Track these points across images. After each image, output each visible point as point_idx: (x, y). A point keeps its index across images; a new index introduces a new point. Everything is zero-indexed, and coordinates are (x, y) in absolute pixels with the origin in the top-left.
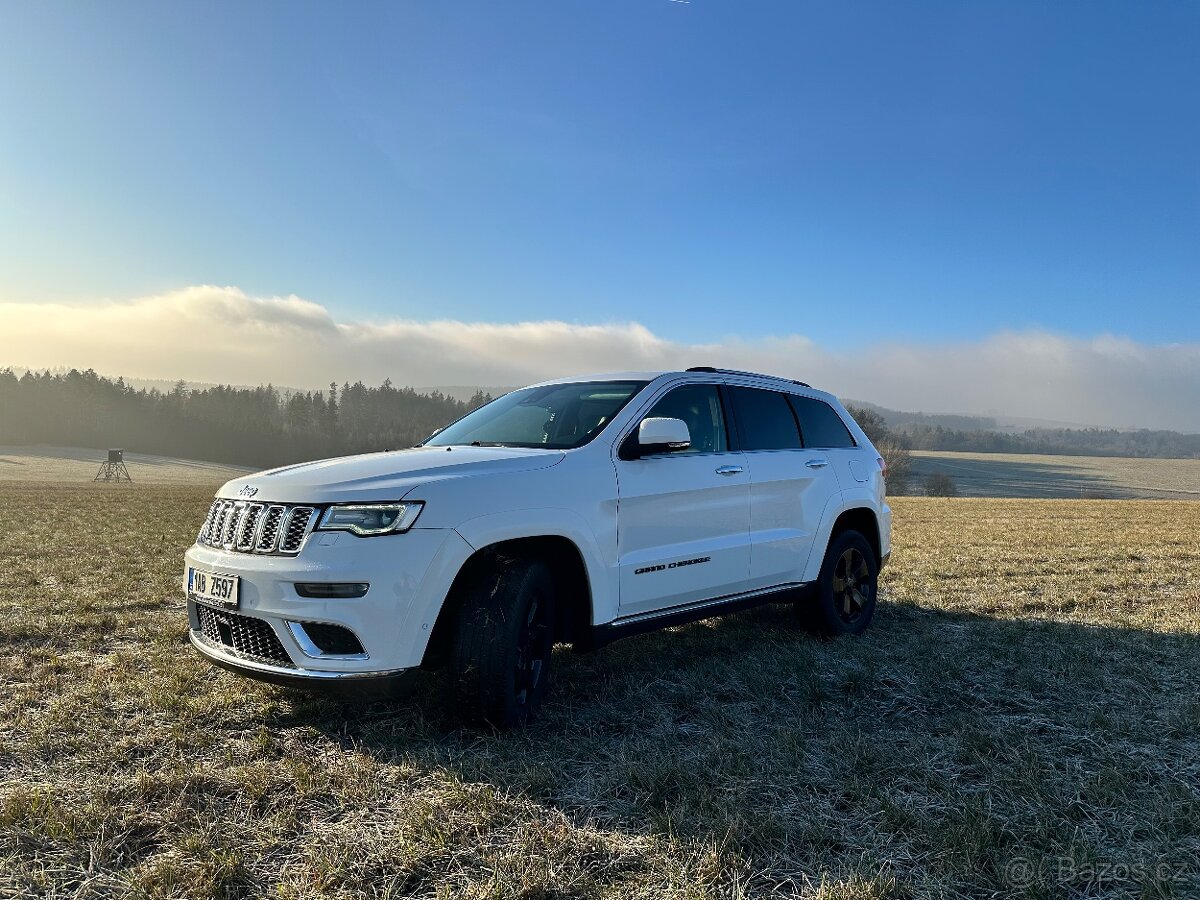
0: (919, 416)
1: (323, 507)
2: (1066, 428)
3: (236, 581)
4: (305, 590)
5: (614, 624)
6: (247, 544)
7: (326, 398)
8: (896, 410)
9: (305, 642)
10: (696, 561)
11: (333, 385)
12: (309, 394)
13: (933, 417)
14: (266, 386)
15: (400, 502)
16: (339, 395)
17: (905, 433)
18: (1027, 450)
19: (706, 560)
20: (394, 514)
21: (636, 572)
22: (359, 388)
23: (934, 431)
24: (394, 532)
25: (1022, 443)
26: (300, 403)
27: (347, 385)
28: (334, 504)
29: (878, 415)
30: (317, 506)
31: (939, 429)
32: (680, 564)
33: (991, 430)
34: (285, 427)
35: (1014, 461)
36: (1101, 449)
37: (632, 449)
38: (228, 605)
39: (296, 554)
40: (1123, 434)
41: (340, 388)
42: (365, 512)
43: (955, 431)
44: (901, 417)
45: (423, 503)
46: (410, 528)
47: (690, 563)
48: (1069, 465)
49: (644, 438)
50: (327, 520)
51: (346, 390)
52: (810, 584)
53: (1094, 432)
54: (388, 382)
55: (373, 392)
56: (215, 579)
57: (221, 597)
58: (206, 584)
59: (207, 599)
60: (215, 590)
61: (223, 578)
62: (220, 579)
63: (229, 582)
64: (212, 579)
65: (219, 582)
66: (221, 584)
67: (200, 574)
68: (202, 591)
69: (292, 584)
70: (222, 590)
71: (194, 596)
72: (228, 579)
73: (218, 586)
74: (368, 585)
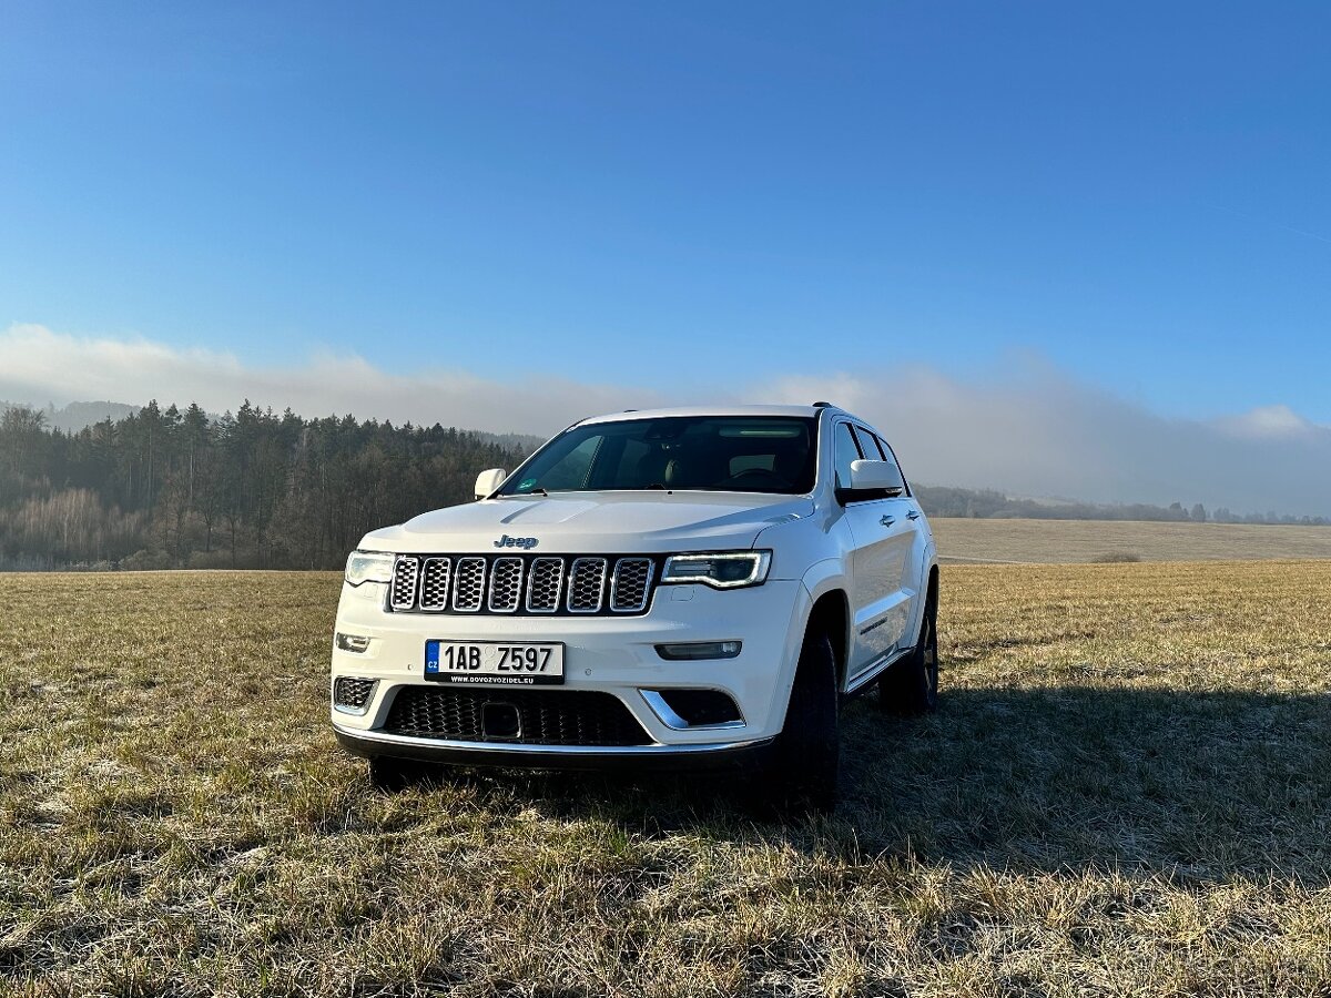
1: (660, 559)
3: (557, 651)
4: (663, 651)
6: (506, 604)
9: (667, 714)
10: (882, 622)
15: (752, 550)
19: (885, 621)
20: (749, 565)
21: (861, 634)
24: (752, 584)
28: (670, 554)
30: (652, 557)
32: (876, 625)
38: (538, 679)
39: (642, 612)
45: (771, 551)
46: (766, 579)
50: (667, 573)
52: (914, 649)
56: (507, 650)
57: (524, 671)
58: (481, 658)
59: (488, 675)
60: (508, 663)
61: (528, 647)
62: (521, 649)
63: (542, 650)
64: (500, 649)
65: (517, 653)
66: (523, 655)
67: (462, 650)
68: (472, 667)
69: (652, 647)
70: (526, 662)
71: (447, 677)
72: (538, 648)
73: (514, 658)
74: (739, 644)
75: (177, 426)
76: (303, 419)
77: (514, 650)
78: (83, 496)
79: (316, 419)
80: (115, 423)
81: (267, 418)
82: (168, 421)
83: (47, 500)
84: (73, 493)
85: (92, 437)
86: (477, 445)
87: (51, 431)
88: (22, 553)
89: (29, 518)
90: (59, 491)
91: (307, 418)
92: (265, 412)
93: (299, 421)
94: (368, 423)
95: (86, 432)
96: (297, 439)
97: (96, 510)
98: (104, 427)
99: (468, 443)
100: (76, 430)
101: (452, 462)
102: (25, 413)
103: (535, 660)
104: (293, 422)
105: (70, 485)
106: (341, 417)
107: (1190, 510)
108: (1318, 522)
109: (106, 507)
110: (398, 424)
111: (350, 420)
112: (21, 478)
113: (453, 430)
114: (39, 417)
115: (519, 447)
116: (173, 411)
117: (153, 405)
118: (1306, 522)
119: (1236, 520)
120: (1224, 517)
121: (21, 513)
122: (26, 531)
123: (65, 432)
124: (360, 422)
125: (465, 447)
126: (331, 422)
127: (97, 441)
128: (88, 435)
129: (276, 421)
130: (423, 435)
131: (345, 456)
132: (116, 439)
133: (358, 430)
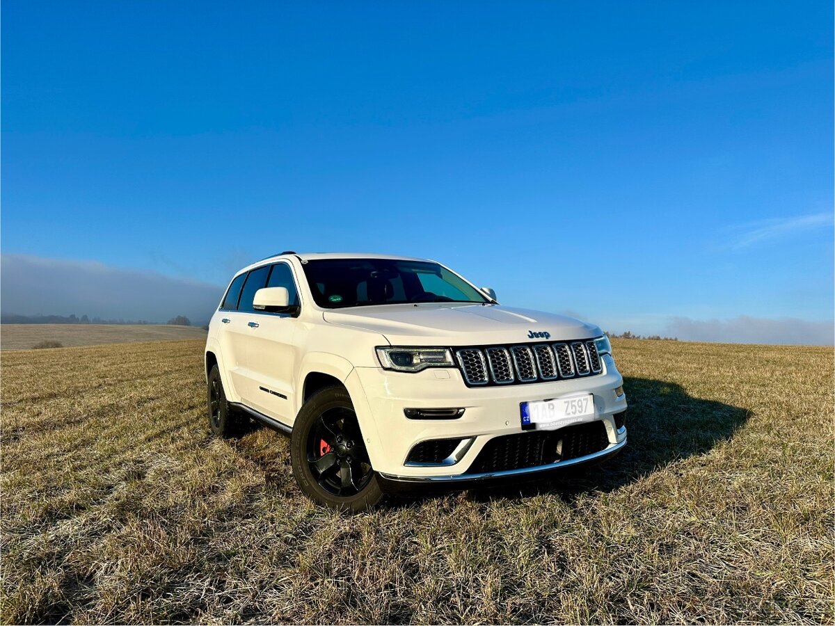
3: (591, 398)
39: (602, 372)
56: (568, 402)
59: (562, 420)
60: (570, 410)
62: (575, 401)
63: (585, 400)
64: (565, 402)
65: (573, 403)
66: (576, 404)
70: (578, 408)
71: (534, 426)
72: (582, 398)
73: (572, 406)
77: (572, 402)
103: (581, 407)
107: (80, 318)
108: (145, 323)
118: (140, 323)
119: (104, 323)
120: (97, 321)
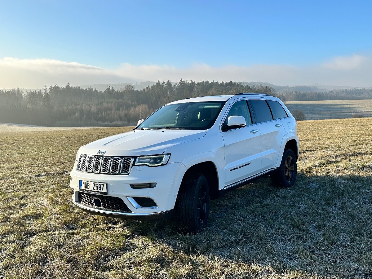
0: (287, 87)
1: (135, 158)
2: (345, 89)
3: (105, 185)
4: (133, 186)
5: (224, 189)
6: (97, 170)
7: (43, 92)
8: (278, 85)
9: (135, 204)
10: (247, 165)
11: (45, 87)
12: (36, 91)
13: (293, 87)
14: (16, 88)
15: (163, 154)
16: (48, 91)
17: (282, 94)
18: (331, 99)
19: (250, 164)
20: (161, 159)
21: (230, 171)
22: (56, 87)
23: (294, 93)
24: (162, 165)
25: (328, 96)
26: (33, 95)
27: (51, 86)
28: (138, 156)
29: (272, 88)
30: (133, 157)
31: (296, 92)
32: (242, 166)
33: (316, 91)
34: (28, 106)
35: (326, 103)
36: (358, 96)
37: (226, 128)
38: (102, 193)
39: (128, 174)
40: (367, 90)
41: (48, 88)
42: (150, 158)
43: (302, 93)
44: (281, 88)
45: (170, 154)
46: (167, 163)
47: (245, 165)
48: (348, 104)
49: (230, 124)
50: (137, 162)
51: (51, 89)
52: (278, 168)
53: (356, 90)
54: (69, 85)
55: (63, 89)
56: (95, 184)
57: (98, 190)
58: (90, 186)
59: (91, 191)
60: (95, 188)
61: (99, 184)
62: (97, 184)
63: (102, 185)
64: (93, 184)
67: (86, 183)
68: (88, 188)
69: (129, 185)
70: (99, 188)
71: (83, 190)
72: (101, 184)
73: (96, 186)
74: (156, 183)
75: (165, 87)
76: (195, 82)
78: (144, 106)
79: (199, 82)
80: (151, 87)
81: (186, 83)
82: (163, 85)
83: (136, 107)
84: (142, 105)
85: (145, 91)
86: (242, 86)
87: (136, 90)
88: (131, 121)
89: (132, 112)
90: (139, 105)
91: (196, 82)
92: (186, 81)
93: (194, 83)
94: (212, 82)
95: (144, 89)
96: (194, 88)
97: (147, 110)
98: (148, 88)
99: (239, 86)
100: (142, 89)
101: (234, 92)
102: (130, 86)
103: (100, 187)
104: (193, 83)
105: (141, 103)
106: (205, 81)
109: (150, 108)
110: (220, 82)
111: (207, 82)
112: (130, 102)
113: (235, 82)
114: (133, 87)
115: (254, 86)
116: (164, 83)
117: (159, 81)
121: (130, 111)
122: (132, 116)
123: (139, 90)
124: (210, 82)
125: (238, 87)
126: (202, 83)
127: (147, 92)
128: (145, 90)
129: (189, 83)
130: (227, 84)
131: (206, 92)
132: (151, 91)
133: (209, 84)
